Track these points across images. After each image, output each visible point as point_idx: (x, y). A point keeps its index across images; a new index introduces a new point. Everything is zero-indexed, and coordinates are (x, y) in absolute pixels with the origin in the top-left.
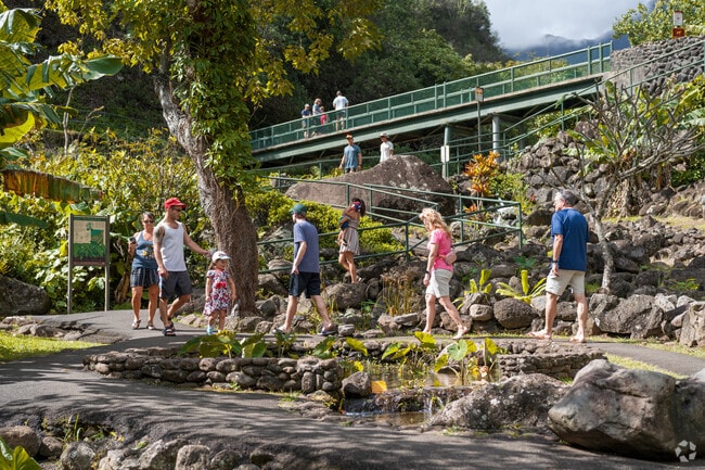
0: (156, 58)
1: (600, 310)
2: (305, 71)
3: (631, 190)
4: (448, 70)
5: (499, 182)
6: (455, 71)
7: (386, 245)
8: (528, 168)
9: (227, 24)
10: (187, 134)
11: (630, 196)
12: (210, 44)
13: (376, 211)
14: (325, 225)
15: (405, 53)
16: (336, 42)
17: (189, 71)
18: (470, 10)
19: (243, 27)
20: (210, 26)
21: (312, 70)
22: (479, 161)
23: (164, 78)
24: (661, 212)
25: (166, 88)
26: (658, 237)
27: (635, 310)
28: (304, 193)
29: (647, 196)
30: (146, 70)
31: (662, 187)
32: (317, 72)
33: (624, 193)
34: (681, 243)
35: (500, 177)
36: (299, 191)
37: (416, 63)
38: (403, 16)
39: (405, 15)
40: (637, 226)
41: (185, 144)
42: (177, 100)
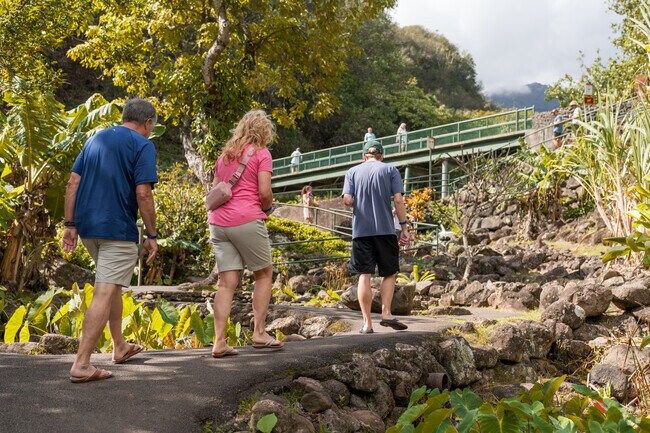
0: (182, 115)
1: (454, 290)
2: (286, 126)
3: (532, 221)
4: (423, 118)
5: (442, 212)
6: (428, 119)
7: (341, 253)
8: (465, 202)
9: (231, 96)
10: (201, 169)
11: (531, 225)
12: (218, 110)
13: (339, 229)
14: (297, 237)
15: (387, 103)
16: (309, 106)
17: (204, 126)
18: (457, 62)
19: (242, 98)
20: (219, 98)
21: (292, 126)
22: (416, 195)
23: (187, 130)
24: (552, 238)
25: (188, 137)
26: (540, 255)
27: (475, 290)
28: (286, 214)
29: (545, 226)
30: (175, 123)
31: (557, 219)
32: (294, 127)
33: (528, 223)
34: (557, 260)
35: (443, 208)
36: (282, 213)
37: (396, 112)
38: (387, 71)
39: (389, 71)
40: (531, 248)
41: (199, 175)
42: (195, 146)
